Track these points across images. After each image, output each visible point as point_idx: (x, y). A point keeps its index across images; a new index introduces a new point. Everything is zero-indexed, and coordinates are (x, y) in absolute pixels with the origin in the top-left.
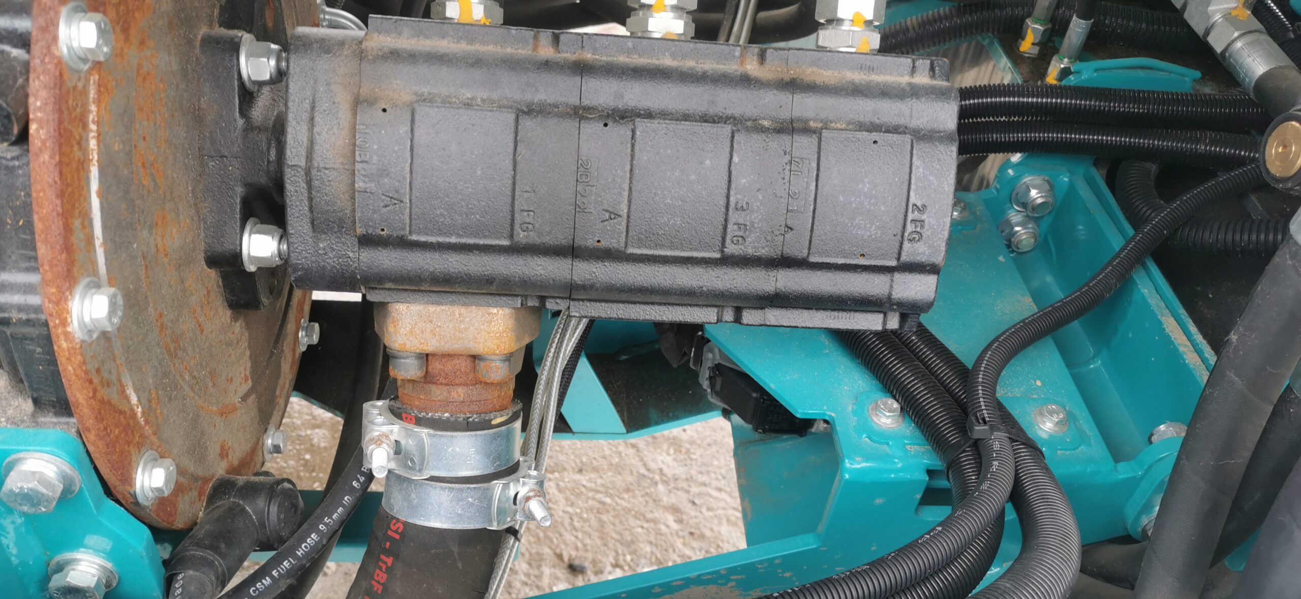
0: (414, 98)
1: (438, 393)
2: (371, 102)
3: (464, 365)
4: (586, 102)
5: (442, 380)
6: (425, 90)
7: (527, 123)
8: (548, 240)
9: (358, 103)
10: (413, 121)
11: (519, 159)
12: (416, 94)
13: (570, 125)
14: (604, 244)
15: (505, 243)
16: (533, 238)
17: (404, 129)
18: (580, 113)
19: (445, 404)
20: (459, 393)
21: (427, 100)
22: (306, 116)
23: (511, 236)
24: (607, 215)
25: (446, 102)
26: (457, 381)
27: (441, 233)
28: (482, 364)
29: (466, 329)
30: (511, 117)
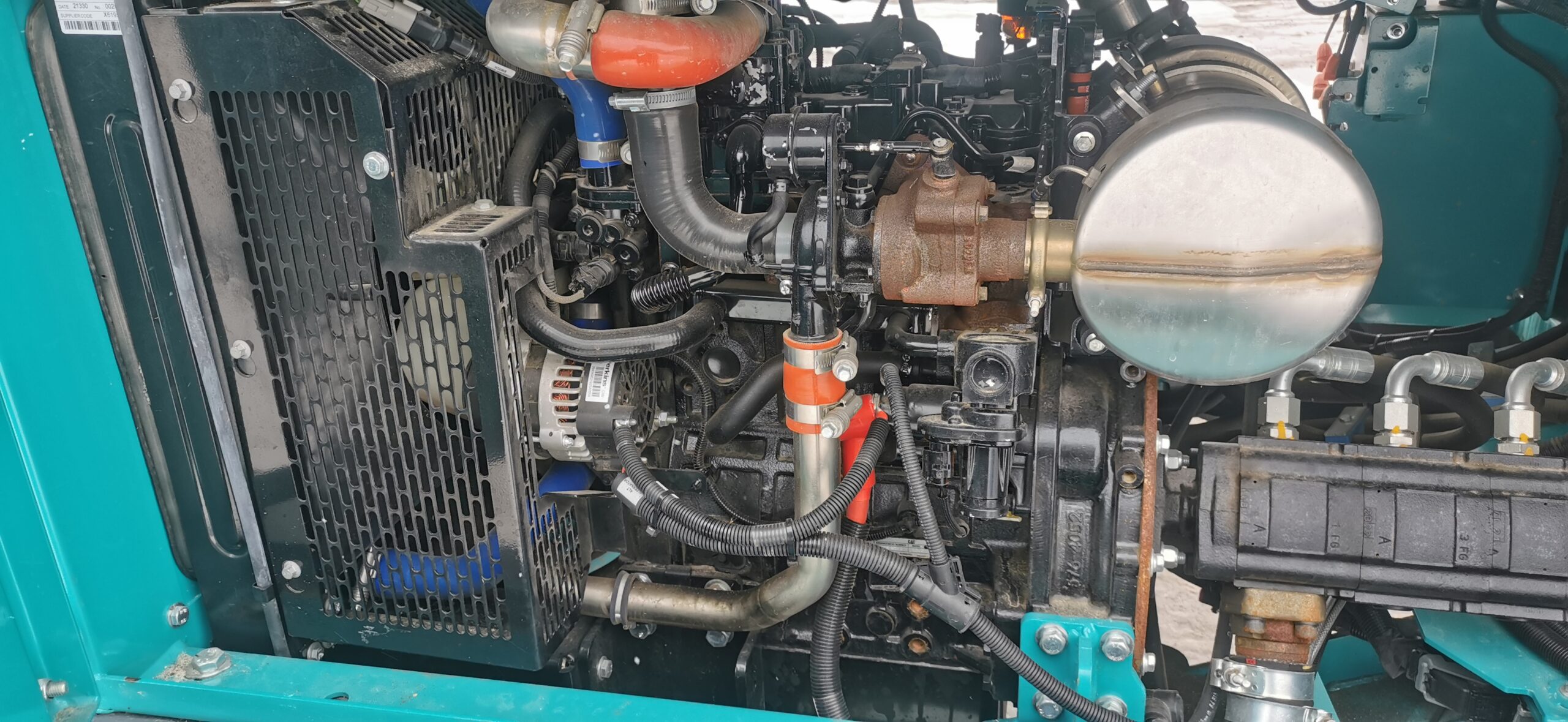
0: (1270, 476)
1: (1271, 646)
2: (1248, 478)
3: (1287, 629)
4: (1365, 479)
5: (1273, 638)
6: (1275, 472)
7: (1334, 490)
8: (1348, 553)
9: (1240, 479)
10: (1270, 488)
11: (1330, 508)
12: (1270, 474)
13: (1358, 491)
14: (1381, 556)
15: (1322, 553)
16: (1339, 551)
17: (1266, 492)
18: (1364, 485)
19: (1275, 653)
20: (1283, 648)
21: (1279, 477)
22: (1211, 485)
23: (1326, 550)
24: (1382, 540)
25: (1287, 478)
26: (1283, 639)
27: (1285, 547)
28: (1302, 627)
29: (1293, 605)
30: (1324, 485)
